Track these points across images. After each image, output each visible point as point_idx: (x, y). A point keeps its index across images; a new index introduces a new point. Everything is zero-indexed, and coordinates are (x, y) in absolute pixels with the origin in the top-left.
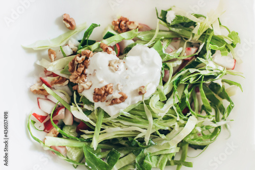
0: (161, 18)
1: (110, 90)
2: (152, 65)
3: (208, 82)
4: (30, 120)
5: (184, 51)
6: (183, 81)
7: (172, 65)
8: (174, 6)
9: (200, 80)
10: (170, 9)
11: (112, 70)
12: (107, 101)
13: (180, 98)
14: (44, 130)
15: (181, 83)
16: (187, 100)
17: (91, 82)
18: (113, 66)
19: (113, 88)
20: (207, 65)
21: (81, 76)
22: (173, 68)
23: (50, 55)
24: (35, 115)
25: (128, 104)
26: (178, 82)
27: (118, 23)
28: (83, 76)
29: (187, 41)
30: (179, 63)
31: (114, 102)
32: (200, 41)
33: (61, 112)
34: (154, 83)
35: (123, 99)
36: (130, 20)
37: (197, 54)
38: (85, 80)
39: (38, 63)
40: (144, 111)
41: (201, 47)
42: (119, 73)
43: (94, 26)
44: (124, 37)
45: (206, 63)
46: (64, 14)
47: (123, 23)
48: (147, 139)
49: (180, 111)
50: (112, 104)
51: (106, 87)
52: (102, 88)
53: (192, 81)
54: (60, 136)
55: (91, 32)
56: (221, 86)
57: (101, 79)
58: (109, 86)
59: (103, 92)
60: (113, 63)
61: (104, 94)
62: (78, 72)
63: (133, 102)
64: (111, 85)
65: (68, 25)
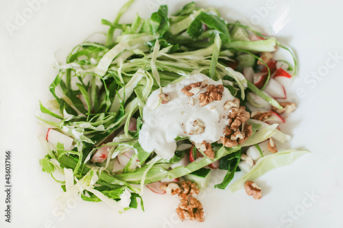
0: (137, 198)
1: (202, 98)
2: (152, 131)
3: (81, 115)
4: (294, 70)
5: (110, 153)
6: (112, 116)
7: (126, 136)
8: (120, 212)
9: (91, 117)
10: (125, 209)
11: (201, 121)
12: (206, 85)
13: (117, 95)
14: (276, 62)
15: (115, 114)
16: (108, 93)
17: (225, 109)
18: (200, 126)
19: (199, 101)
20: (82, 134)
21: (236, 116)
22: (124, 133)
23: (275, 146)
24: (289, 76)
25: (180, 84)
26: (119, 115)
27: (192, 191)
28: (233, 116)
29: (105, 169)
30: (116, 139)
31: (198, 85)
32: (88, 166)
33: (258, 79)
34: (149, 110)
35: (188, 88)
36: (177, 195)
37: (94, 149)
38: (231, 111)
39: (288, 137)
40: (161, 79)
41: (88, 158)
42: (192, 119)
43: (221, 186)
44: (186, 169)
45: (84, 137)
46: (260, 198)
47: (186, 191)
48: (157, 46)
49: (116, 80)
50: (200, 83)
51: (208, 101)
52: (213, 100)
53: (102, 116)
54: (259, 54)
55: (226, 177)
56: (65, 111)
57: (214, 111)
58: (205, 102)
59: (211, 95)
60: (200, 130)
61: (209, 94)
62: (240, 120)
63: (175, 86)
64: (202, 104)
65: (254, 185)
